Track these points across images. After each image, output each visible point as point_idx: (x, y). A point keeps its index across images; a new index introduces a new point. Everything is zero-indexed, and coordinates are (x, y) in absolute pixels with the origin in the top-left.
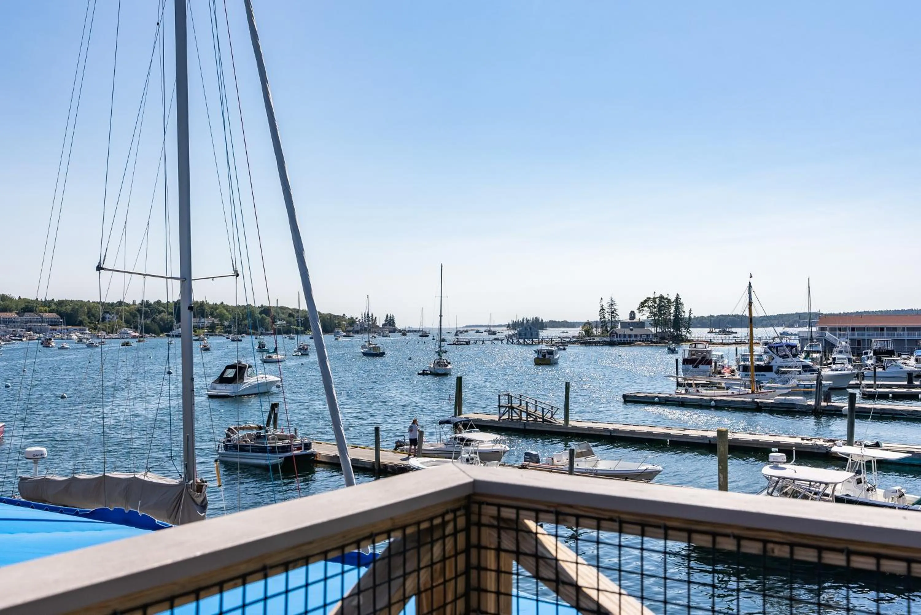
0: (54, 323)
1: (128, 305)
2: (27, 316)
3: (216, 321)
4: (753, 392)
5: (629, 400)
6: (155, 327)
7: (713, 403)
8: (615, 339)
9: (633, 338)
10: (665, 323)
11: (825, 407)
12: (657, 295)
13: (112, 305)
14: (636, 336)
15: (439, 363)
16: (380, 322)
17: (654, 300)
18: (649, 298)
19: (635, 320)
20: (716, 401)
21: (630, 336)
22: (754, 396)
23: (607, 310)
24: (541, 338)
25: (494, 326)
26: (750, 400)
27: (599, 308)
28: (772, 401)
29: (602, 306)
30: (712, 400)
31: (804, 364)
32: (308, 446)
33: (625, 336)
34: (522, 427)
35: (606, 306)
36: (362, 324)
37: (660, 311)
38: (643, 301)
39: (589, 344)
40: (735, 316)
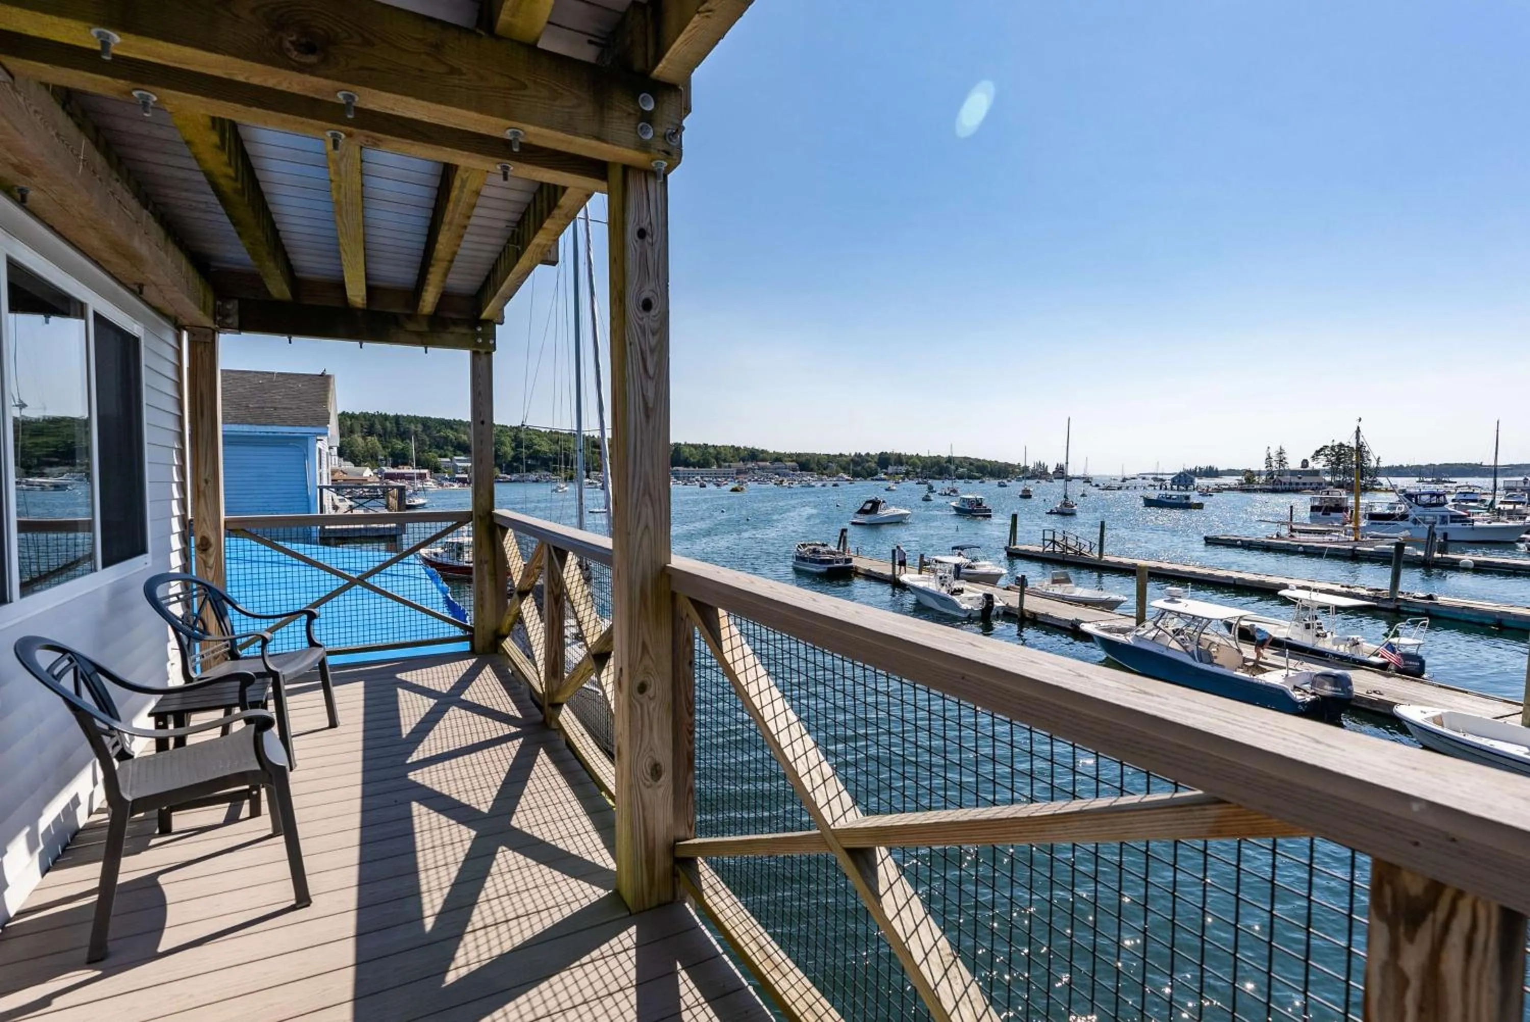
0: (794, 470)
1: (846, 456)
2: (777, 465)
3: (910, 469)
4: (1356, 540)
5: (1211, 542)
6: (865, 473)
7: (1301, 549)
8: (1279, 487)
9: (1301, 486)
10: (1346, 472)
11: (1438, 558)
12: (1336, 443)
13: (835, 456)
14: (1304, 484)
15: (1065, 504)
16: (1051, 470)
17: (1333, 448)
18: (1326, 447)
19: (1308, 469)
20: (1304, 547)
21: (1297, 484)
22: (1356, 543)
23: (1274, 458)
24: (1196, 485)
25: (1162, 474)
26: (1351, 547)
27: (1265, 456)
28: (1372, 549)
29: (1269, 455)
30: (1299, 546)
31: (1453, 514)
32: (849, 561)
33: (1291, 484)
34: (1061, 558)
35: (1273, 454)
36: (1034, 471)
37: (1338, 459)
38: (1318, 449)
39: (1248, 491)
40: (1465, 464)
